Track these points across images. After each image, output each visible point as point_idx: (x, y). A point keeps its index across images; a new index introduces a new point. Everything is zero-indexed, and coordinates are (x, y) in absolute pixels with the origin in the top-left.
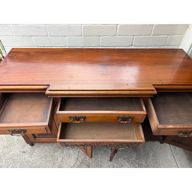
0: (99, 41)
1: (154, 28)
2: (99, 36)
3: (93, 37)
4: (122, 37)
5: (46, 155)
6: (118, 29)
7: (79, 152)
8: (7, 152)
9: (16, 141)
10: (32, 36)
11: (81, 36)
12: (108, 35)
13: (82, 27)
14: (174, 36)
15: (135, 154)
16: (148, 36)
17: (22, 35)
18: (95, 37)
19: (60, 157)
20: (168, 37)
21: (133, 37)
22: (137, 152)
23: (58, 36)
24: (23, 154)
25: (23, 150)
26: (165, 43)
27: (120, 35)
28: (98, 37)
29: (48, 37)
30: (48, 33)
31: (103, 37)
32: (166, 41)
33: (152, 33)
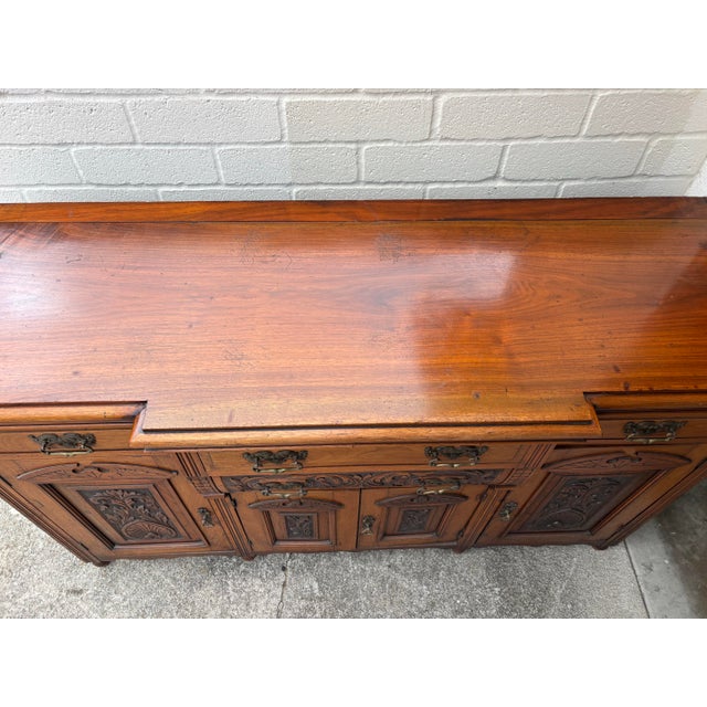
0: (357, 163)
1: (593, 108)
2: (357, 142)
3: (330, 146)
4: (454, 144)
5: (158, 602)
6: (440, 112)
7: (284, 585)
8: (8, 592)
9: (41, 546)
10: (65, 144)
11: (279, 142)
12: (394, 137)
13: (284, 106)
14: (678, 138)
15: (497, 589)
16: (567, 140)
17: (23, 139)
18: (340, 145)
19: (214, 606)
20: (654, 144)
21: (502, 144)
22: (506, 585)
23: (179, 144)
24: (73, 597)
25: (70, 585)
26: (638, 165)
27: (446, 139)
28: (353, 146)
29: (137, 147)
30: (136, 130)
31: (375, 145)
32: (642, 158)
33: (586, 127)
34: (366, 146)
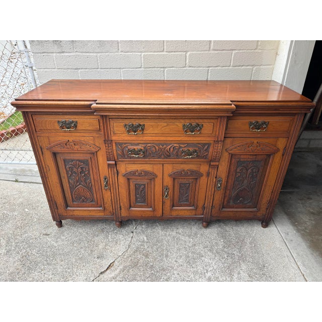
0: (164, 75)
1: (233, 57)
2: (164, 68)
3: (156, 69)
4: (193, 68)
5: (80, 240)
6: (188, 57)
7: (132, 237)
10: (78, 69)
11: (141, 68)
12: (175, 66)
13: (142, 56)
14: (261, 67)
15: (222, 240)
16: (227, 68)
17: (65, 67)
18: (158, 69)
19: (102, 243)
20: (254, 69)
21: (207, 69)
23: (111, 68)
24: (45, 236)
25: (45, 233)
26: (251, 77)
27: (190, 67)
28: (162, 69)
29: (99, 70)
30: (99, 64)
31: (169, 69)
32: (252, 74)
33: (232, 63)
34: (167, 69)
